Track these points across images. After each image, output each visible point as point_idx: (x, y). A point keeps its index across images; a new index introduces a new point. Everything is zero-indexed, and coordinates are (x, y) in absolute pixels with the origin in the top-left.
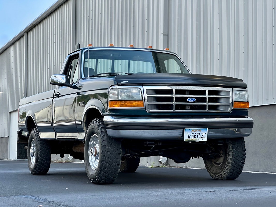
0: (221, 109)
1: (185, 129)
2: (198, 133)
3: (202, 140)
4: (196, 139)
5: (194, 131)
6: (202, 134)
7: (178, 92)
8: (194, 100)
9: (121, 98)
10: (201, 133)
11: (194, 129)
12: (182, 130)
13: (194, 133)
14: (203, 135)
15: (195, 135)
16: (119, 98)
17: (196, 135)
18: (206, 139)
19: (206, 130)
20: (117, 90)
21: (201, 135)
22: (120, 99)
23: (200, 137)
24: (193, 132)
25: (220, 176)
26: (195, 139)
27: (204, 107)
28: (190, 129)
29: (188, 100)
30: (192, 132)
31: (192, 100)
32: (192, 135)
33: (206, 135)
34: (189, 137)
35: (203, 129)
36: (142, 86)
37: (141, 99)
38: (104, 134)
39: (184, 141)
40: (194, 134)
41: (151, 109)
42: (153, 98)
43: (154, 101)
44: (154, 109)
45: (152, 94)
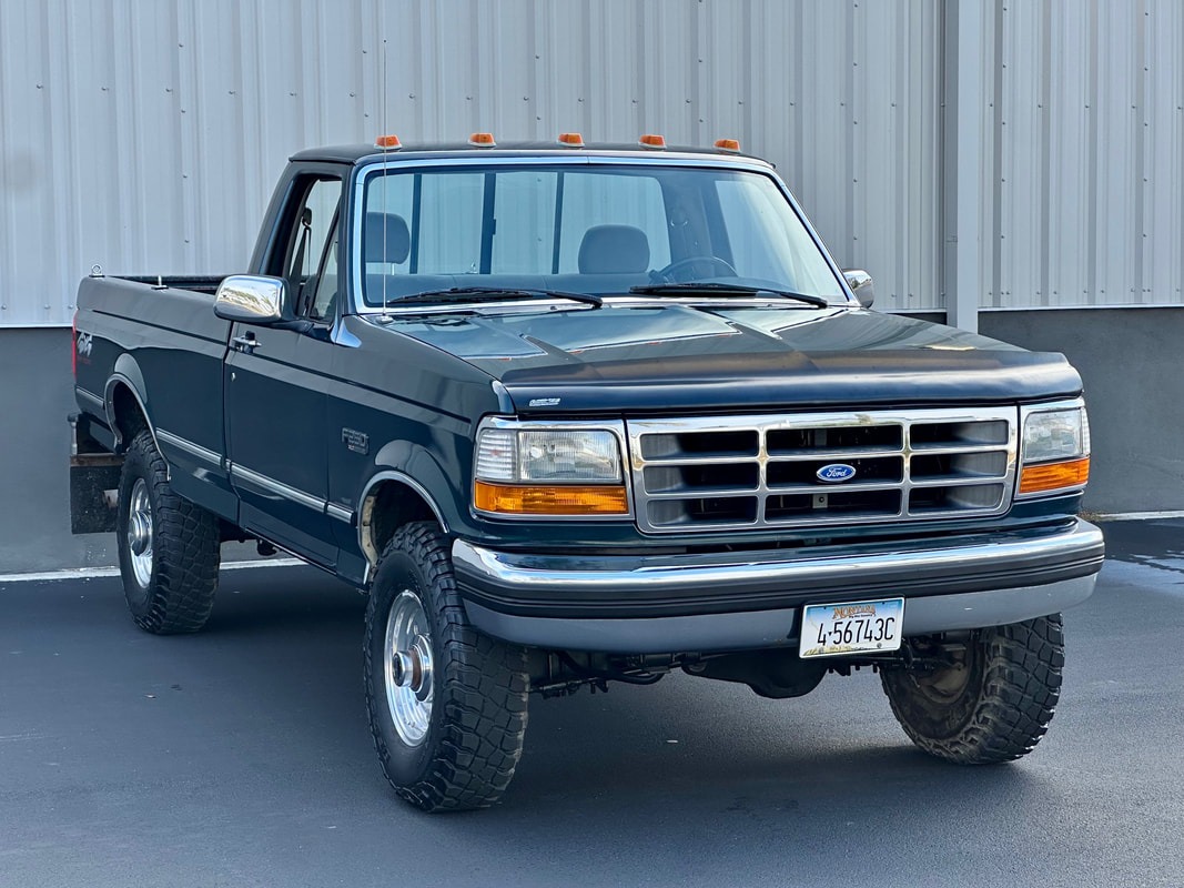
0: (965, 500)
1: (806, 607)
2: (862, 622)
3: (879, 646)
4: (853, 645)
5: (845, 613)
6: (880, 622)
7: (778, 440)
8: (849, 472)
9: (530, 472)
10: (873, 619)
11: (846, 607)
12: (791, 611)
13: (846, 621)
14: (884, 629)
15: (846, 631)
16: (519, 474)
17: (854, 628)
18: (894, 644)
19: (896, 605)
20: (512, 440)
21: (875, 628)
22: (525, 476)
23: (870, 637)
24: (839, 617)
25: (954, 749)
26: (846, 645)
27: (889, 501)
28: (825, 608)
29: (824, 473)
30: (834, 618)
31: (839, 473)
32: (836, 632)
33: (896, 630)
35: (883, 603)
36: (622, 421)
37: (618, 477)
38: (455, 616)
39: (801, 656)
40: (842, 628)
41: (661, 520)
42: (668, 470)
43: (671, 485)
44: (671, 519)
45: (665, 454)
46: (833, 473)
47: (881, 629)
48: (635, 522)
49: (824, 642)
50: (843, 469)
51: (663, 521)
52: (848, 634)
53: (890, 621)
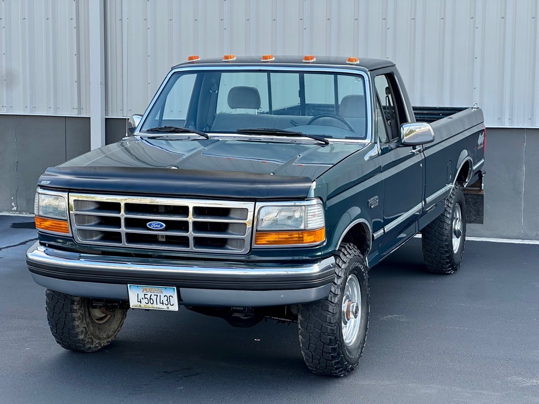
1: (129, 285)
2: (157, 295)
3: (168, 308)
4: (155, 305)
5: (148, 290)
6: (166, 297)
7: (130, 208)
8: (162, 226)
11: (148, 287)
12: (123, 285)
13: (149, 294)
14: (169, 300)
15: (150, 299)
16: (39, 212)
17: (154, 298)
18: (175, 308)
19: (172, 290)
20: (38, 197)
21: (164, 299)
22: (41, 213)
24: (145, 292)
26: (152, 305)
27: (184, 241)
29: (150, 225)
30: (143, 292)
31: (157, 226)
32: (145, 298)
33: (175, 301)
34: (139, 301)
35: (166, 288)
36: (67, 193)
39: (131, 307)
40: (148, 297)
41: (85, 238)
42: (86, 217)
43: (88, 223)
44: (90, 238)
45: (84, 209)
46: (154, 225)
47: (167, 300)
48: (73, 237)
49: (141, 302)
50: (158, 224)
51: (86, 238)
52: (151, 300)
53: (171, 297)
